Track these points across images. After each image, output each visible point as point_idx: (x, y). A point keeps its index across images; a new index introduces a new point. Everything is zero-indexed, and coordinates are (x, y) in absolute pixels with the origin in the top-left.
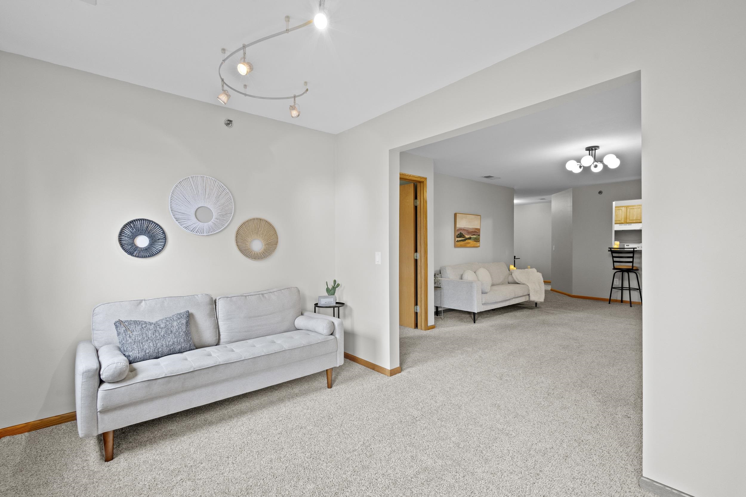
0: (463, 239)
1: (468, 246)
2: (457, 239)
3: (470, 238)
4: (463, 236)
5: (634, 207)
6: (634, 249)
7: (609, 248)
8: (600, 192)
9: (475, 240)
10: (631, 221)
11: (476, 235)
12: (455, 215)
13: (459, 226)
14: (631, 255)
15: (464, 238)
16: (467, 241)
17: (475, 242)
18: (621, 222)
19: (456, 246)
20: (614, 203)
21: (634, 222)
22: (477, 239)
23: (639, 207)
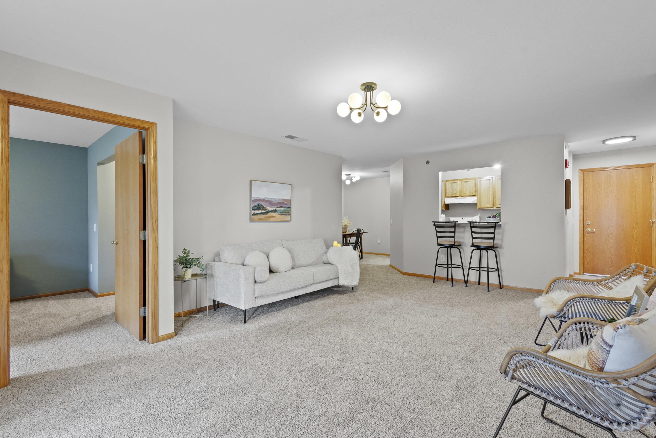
0: (263, 211)
1: (272, 220)
2: (253, 212)
3: (275, 211)
4: (264, 208)
5: (468, 181)
6: (455, 223)
7: (433, 222)
8: (427, 163)
9: (282, 213)
10: (465, 195)
11: (285, 207)
12: (251, 182)
13: (255, 195)
14: (453, 229)
15: (265, 210)
16: (269, 214)
17: (282, 216)
18: (456, 196)
19: (252, 221)
20: (440, 174)
21: (468, 195)
22: (286, 212)
23: (472, 180)
